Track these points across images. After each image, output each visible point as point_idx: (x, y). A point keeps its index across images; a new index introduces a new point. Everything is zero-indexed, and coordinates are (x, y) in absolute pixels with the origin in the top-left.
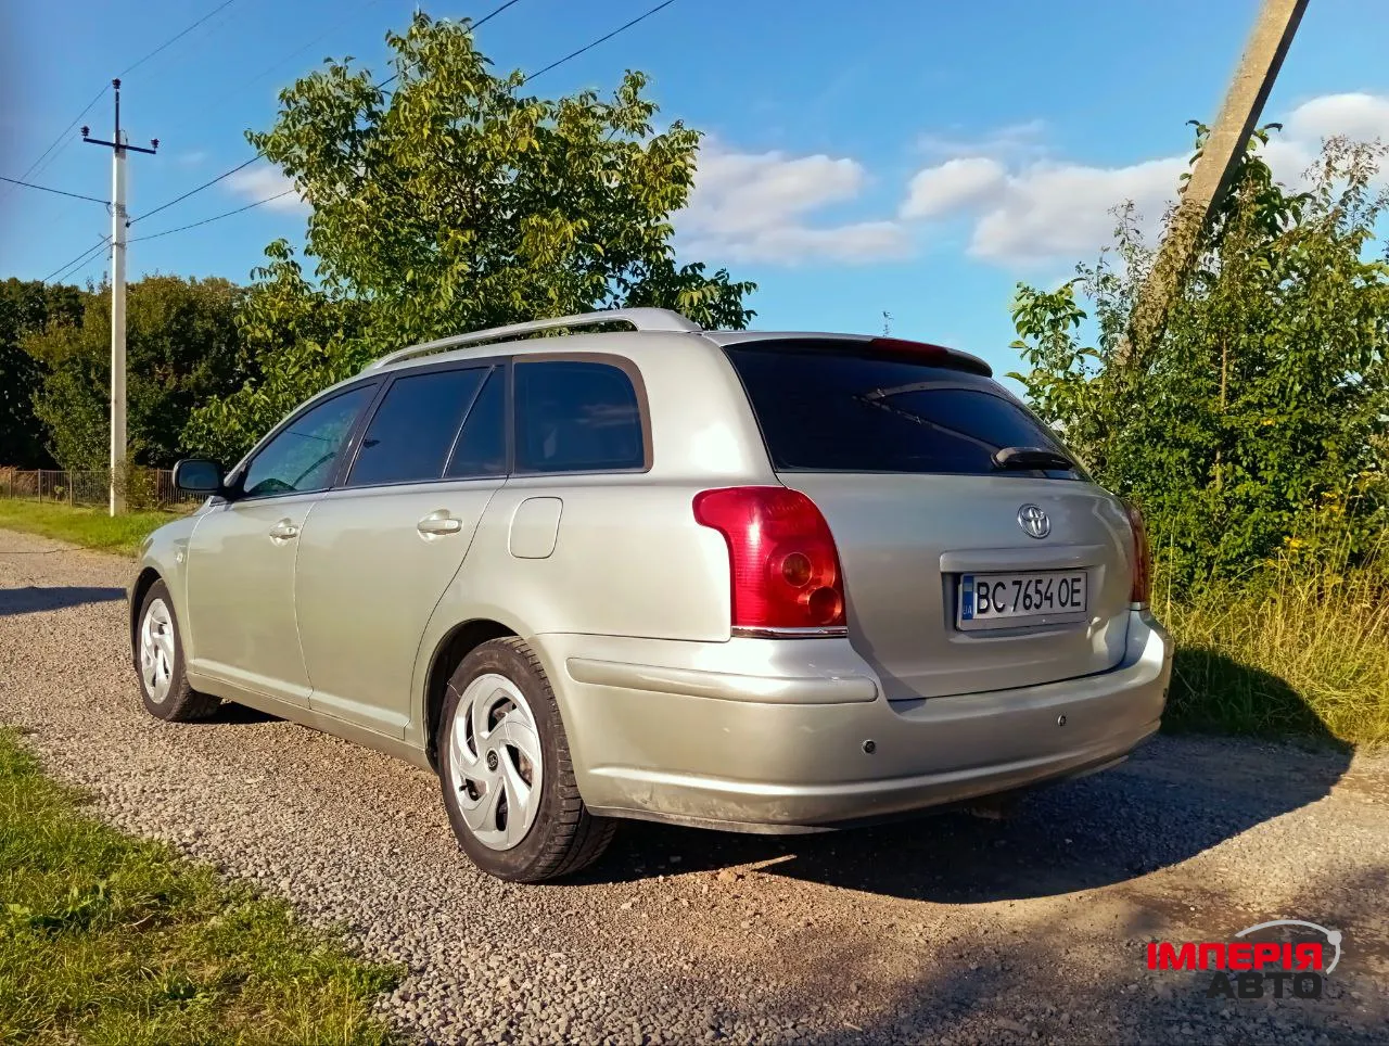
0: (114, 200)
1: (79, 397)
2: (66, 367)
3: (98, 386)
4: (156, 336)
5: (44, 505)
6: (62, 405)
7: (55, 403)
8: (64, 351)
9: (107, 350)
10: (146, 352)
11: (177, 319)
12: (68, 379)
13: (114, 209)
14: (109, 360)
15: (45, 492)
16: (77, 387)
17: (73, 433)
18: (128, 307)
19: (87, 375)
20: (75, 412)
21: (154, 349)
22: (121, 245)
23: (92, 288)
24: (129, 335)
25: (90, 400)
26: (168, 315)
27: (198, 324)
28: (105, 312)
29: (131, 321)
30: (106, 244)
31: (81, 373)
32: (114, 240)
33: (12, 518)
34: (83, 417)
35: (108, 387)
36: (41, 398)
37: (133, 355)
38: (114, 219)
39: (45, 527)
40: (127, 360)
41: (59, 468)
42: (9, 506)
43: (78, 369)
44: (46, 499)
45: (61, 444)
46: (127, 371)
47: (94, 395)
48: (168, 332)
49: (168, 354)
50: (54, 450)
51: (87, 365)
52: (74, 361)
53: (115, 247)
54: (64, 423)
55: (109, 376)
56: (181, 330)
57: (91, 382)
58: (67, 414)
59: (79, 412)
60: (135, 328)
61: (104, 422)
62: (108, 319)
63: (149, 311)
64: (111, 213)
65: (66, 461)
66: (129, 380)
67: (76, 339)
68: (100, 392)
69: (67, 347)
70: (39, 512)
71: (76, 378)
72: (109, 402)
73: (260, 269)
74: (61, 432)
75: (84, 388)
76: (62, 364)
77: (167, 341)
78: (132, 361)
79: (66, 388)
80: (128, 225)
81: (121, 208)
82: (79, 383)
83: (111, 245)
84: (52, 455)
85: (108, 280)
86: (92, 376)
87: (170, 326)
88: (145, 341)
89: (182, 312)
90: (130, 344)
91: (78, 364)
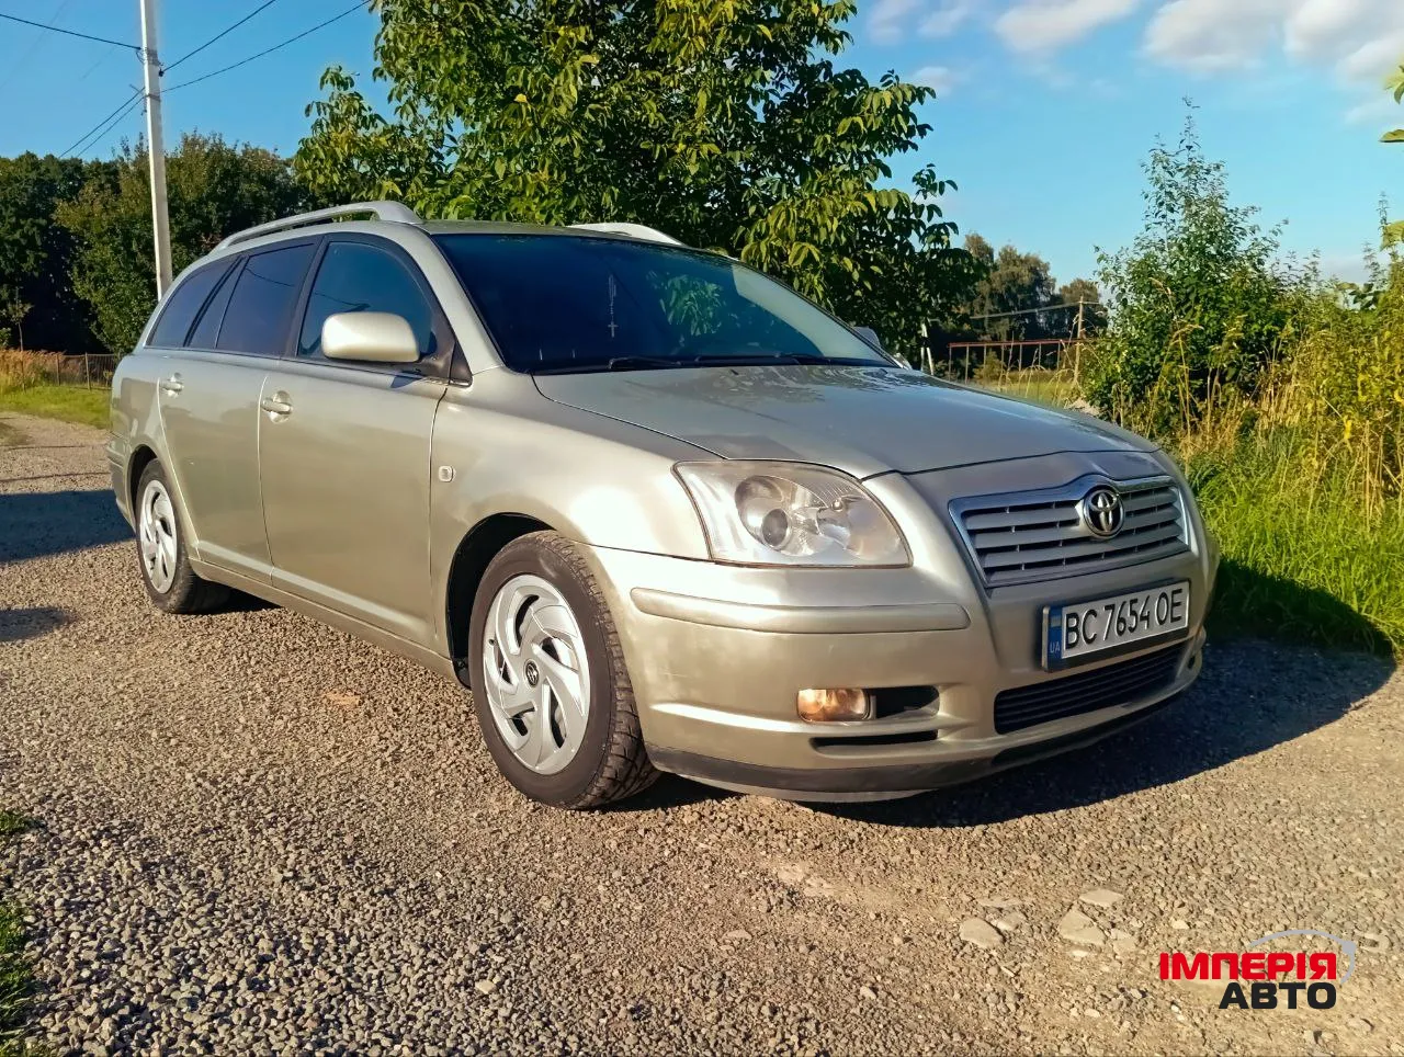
0: (144, 46)
1: (121, 272)
2: (105, 238)
3: (142, 259)
4: (201, 201)
5: (94, 392)
6: (104, 282)
7: (96, 280)
8: (101, 220)
9: (148, 218)
10: (190, 220)
11: (221, 181)
12: (108, 253)
13: (145, 56)
14: (151, 230)
15: (94, 377)
16: (118, 261)
17: (118, 312)
18: (167, 170)
19: (128, 246)
20: (119, 288)
21: (198, 217)
22: (155, 97)
23: (127, 150)
24: (171, 201)
25: (133, 275)
26: (212, 177)
27: (244, 186)
28: (143, 176)
29: (172, 185)
30: (140, 96)
31: (122, 244)
32: (147, 91)
33: (61, 406)
34: (127, 293)
35: (152, 260)
36: (82, 273)
37: (177, 223)
38: (146, 67)
39: (95, 415)
40: (171, 228)
41: (107, 351)
42: (57, 394)
43: (119, 240)
44: (96, 384)
45: (107, 324)
46: (172, 242)
47: (138, 268)
48: (212, 196)
49: (215, 222)
50: (99, 331)
51: (127, 238)
52: (113, 231)
53: (148, 99)
54: (108, 302)
55: (153, 247)
56: (226, 194)
57: (133, 255)
58: (110, 291)
59: (124, 290)
60: (176, 195)
61: (150, 300)
62: (146, 183)
63: (191, 174)
64: (141, 60)
65: (113, 343)
66: (174, 251)
67: (114, 208)
68: (143, 265)
69: (104, 217)
70: (89, 399)
71: (117, 252)
72: (155, 276)
73: (318, 104)
74: (107, 313)
75: (126, 262)
76: (100, 236)
77: (212, 207)
78: (176, 230)
79: (106, 263)
80: (161, 73)
81: (152, 54)
82: (119, 256)
83: (145, 98)
84: (98, 337)
85: (144, 141)
86: (134, 247)
87: (215, 189)
88: (189, 209)
89: (226, 173)
90: (173, 211)
91: (117, 236)
